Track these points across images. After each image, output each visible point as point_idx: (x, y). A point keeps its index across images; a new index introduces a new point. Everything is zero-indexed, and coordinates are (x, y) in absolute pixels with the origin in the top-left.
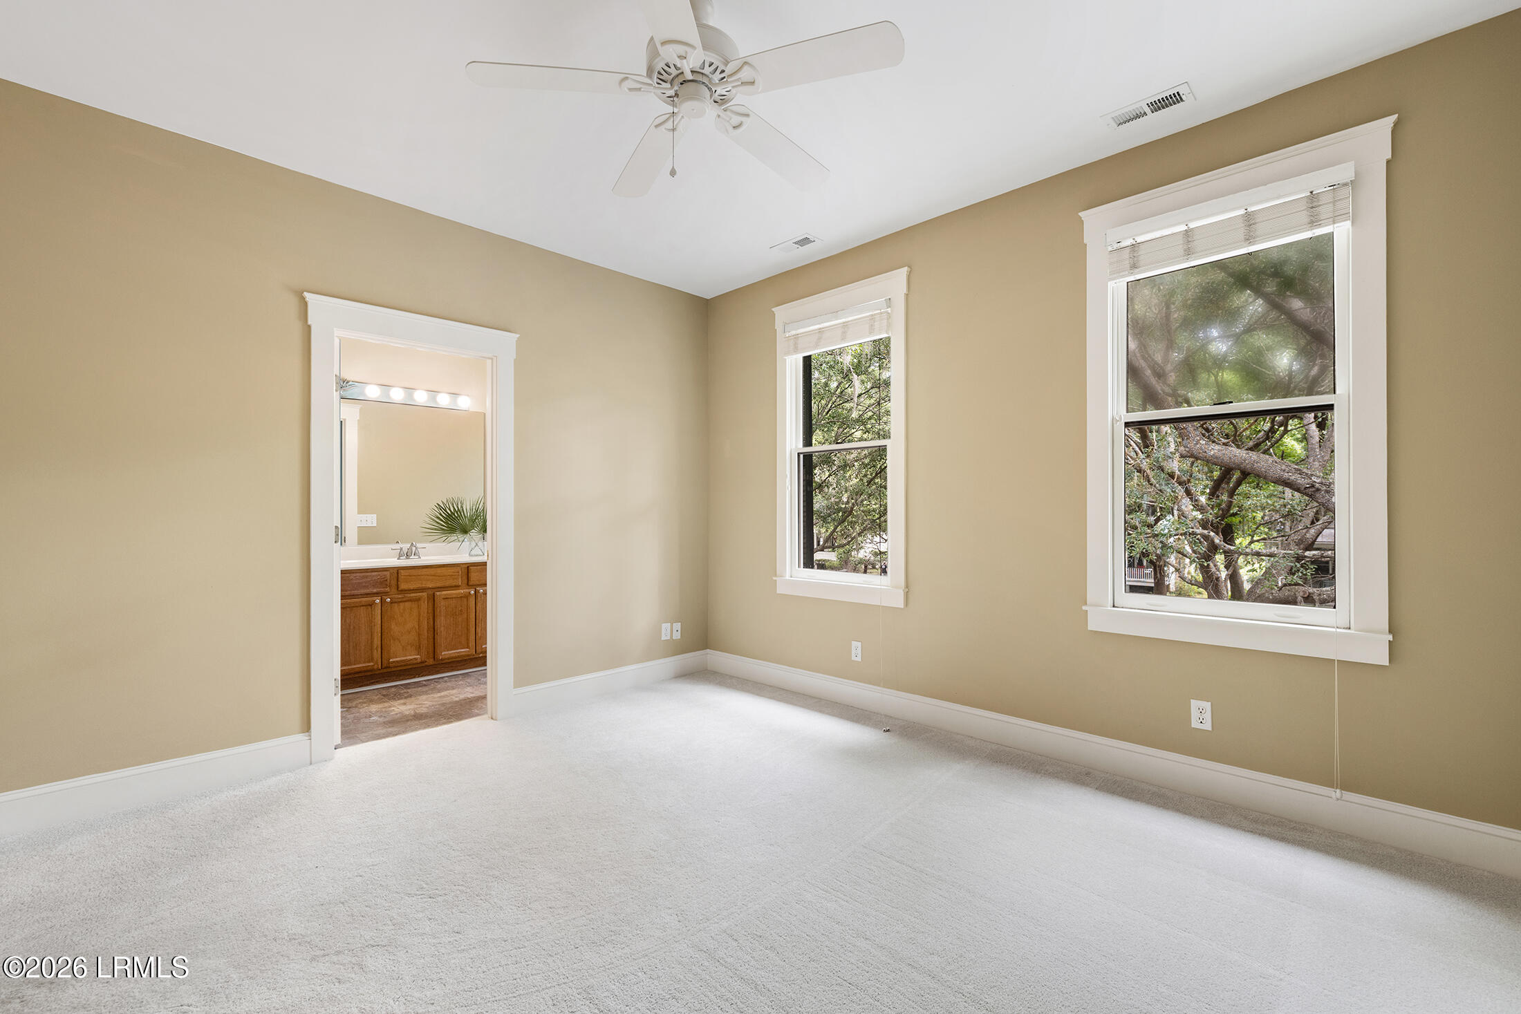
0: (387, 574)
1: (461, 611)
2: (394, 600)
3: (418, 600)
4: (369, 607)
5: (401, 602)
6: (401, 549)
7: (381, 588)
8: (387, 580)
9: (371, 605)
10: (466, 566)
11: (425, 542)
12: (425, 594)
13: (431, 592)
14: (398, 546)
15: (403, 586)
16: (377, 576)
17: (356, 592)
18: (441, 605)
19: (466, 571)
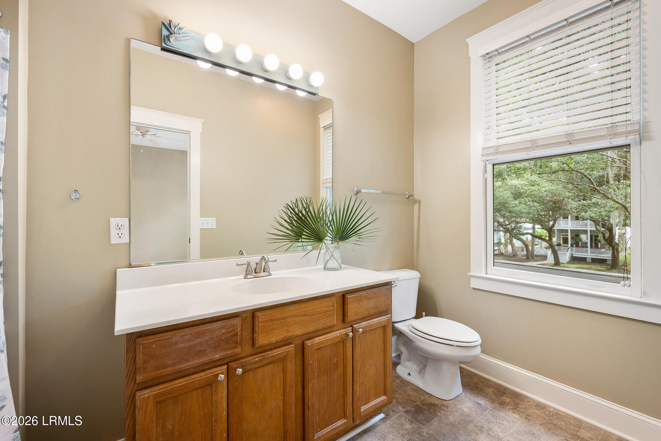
0: (237, 322)
1: (337, 364)
2: (248, 367)
3: (283, 359)
4: (208, 388)
5: (258, 368)
6: (249, 264)
7: (227, 350)
8: (236, 335)
9: (212, 383)
10: (341, 294)
11: (275, 250)
12: (291, 348)
13: (299, 342)
14: (244, 260)
15: (262, 340)
16: (222, 328)
17: (183, 366)
18: (312, 360)
19: (341, 300)
